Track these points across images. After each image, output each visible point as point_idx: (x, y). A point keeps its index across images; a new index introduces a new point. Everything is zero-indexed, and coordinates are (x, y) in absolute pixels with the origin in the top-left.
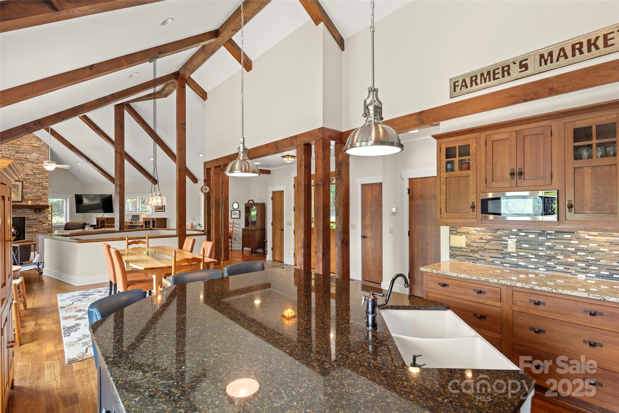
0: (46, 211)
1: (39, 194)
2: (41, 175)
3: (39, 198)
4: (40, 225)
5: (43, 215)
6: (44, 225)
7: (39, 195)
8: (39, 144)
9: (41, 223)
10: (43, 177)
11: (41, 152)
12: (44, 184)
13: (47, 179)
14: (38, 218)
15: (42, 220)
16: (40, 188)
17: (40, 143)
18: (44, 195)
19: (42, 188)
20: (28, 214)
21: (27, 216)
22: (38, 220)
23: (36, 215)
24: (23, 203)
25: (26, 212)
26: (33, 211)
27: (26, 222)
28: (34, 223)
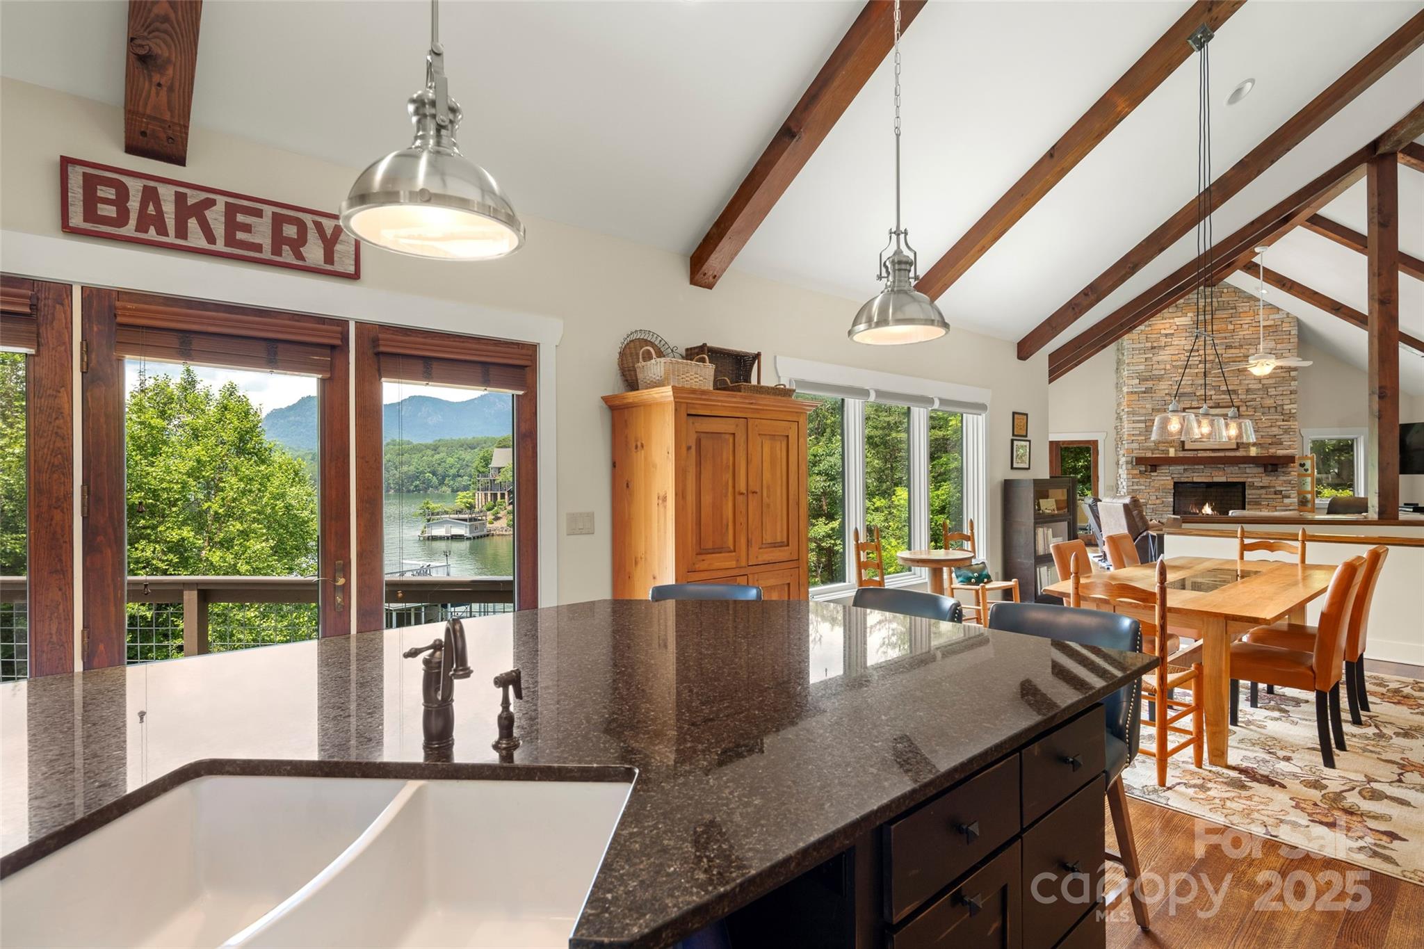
0: (1290, 469)
1: (1275, 431)
2: (1281, 388)
3: (1274, 440)
4: (1278, 500)
5: (1285, 478)
6: (1286, 501)
7: (1275, 433)
8: (1274, 320)
10: (1285, 393)
11: (1278, 337)
12: (1285, 407)
13: (1293, 396)
14: (1272, 485)
15: (1282, 489)
16: (1277, 417)
17: (1277, 316)
18: (1286, 432)
19: (1282, 417)
20: (1251, 475)
21: (1250, 480)
22: (1272, 490)
23: (1267, 478)
24: (1240, 453)
25: (1248, 470)
26: (1261, 470)
27: (1247, 492)
28: (1263, 496)
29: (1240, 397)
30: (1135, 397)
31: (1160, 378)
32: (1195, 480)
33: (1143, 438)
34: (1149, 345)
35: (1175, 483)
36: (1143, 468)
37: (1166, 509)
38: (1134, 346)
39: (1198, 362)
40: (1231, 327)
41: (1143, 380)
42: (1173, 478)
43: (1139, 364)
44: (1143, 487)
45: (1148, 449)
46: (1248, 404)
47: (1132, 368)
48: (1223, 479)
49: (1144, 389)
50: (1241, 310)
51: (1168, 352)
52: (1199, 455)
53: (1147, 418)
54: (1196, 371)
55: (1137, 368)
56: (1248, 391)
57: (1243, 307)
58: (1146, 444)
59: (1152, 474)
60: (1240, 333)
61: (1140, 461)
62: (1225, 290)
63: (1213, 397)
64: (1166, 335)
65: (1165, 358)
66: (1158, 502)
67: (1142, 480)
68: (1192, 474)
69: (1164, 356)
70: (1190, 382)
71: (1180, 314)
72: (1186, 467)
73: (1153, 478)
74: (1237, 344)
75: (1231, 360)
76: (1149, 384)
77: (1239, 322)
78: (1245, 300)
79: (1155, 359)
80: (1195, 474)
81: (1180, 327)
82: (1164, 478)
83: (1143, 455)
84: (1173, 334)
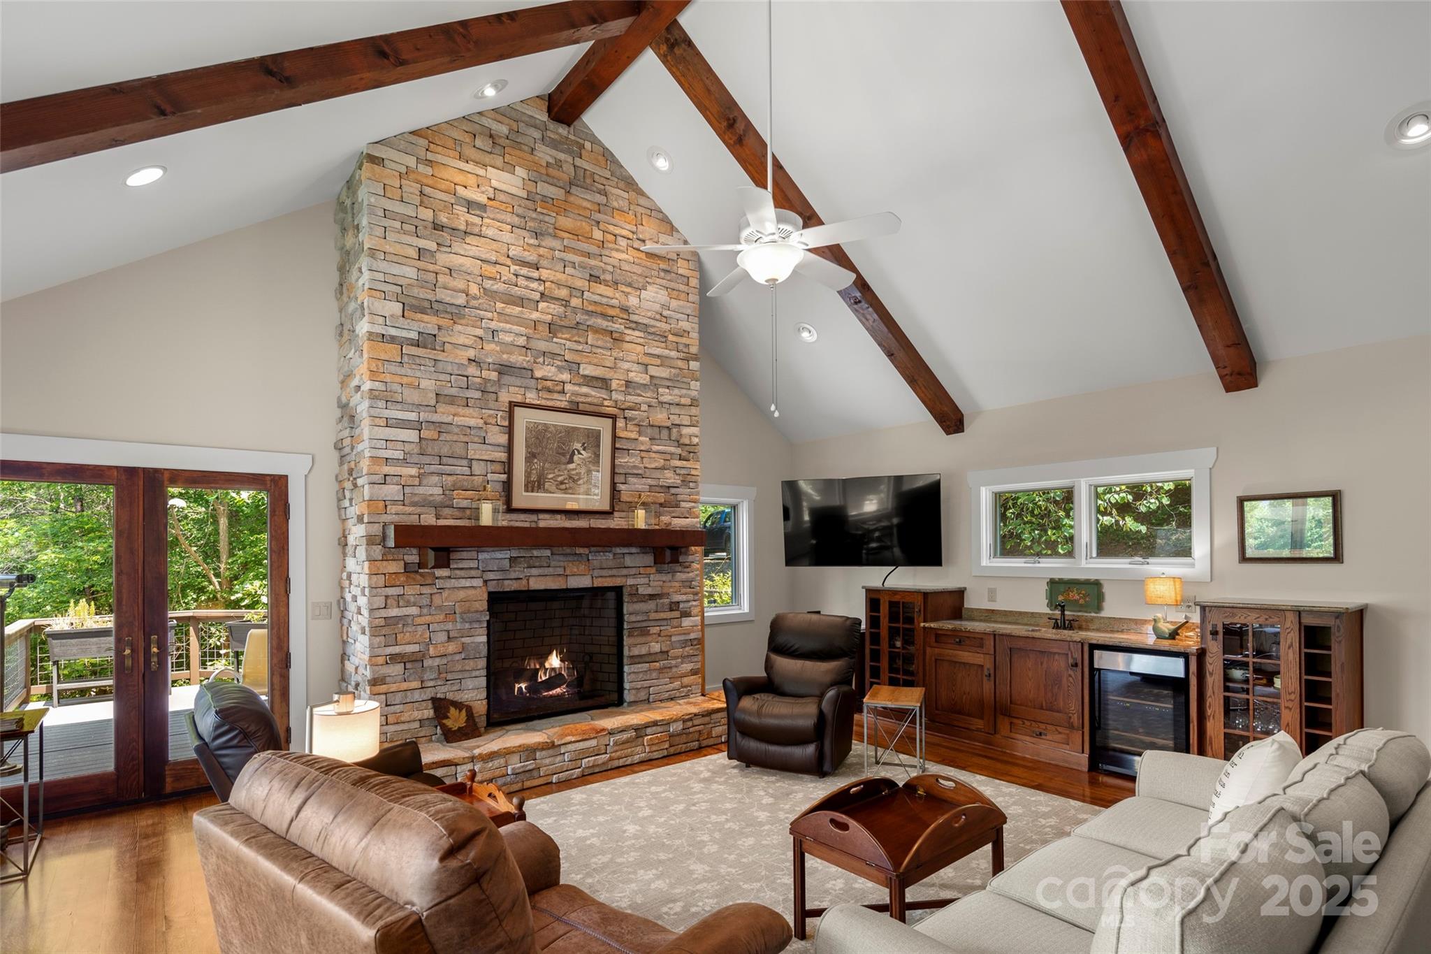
0: (690, 558)
1: (670, 478)
2: (676, 391)
3: (669, 497)
4: (675, 622)
5: (683, 577)
6: (687, 622)
7: (670, 483)
9: (677, 614)
10: (683, 401)
12: (683, 431)
13: (694, 411)
14: (665, 591)
16: (672, 449)
18: (685, 483)
19: (679, 451)
20: (633, 571)
21: (630, 582)
22: (666, 601)
23: (658, 577)
24: (617, 522)
25: (628, 561)
26: (649, 559)
27: (627, 608)
28: (653, 616)
29: (615, 395)
30: (392, 351)
31: (455, 314)
32: (536, 584)
33: (414, 471)
34: (427, 214)
35: (490, 593)
36: (413, 557)
37: (470, 664)
38: (389, 205)
39: (537, 296)
40: (598, 235)
41: (412, 307)
42: (485, 582)
43: (400, 260)
44: (414, 610)
45: (426, 503)
46: (629, 414)
47: (383, 266)
48: (584, 582)
49: (414, 335)
50: (615, 204)
51: (473, 251)
52: (542, 524)
53: (424, 416)
54: (535, 315)
55: (396, 269)
56: (628, 383)
57: (619, 197)
58: (421, 490)
59: (439, 572)
60: (614, 254)
61: (407, 535)
62: (588, 145)
63: (568, 387)
64: (470, 205)
65: (468, 262)
66: (452, 647)
67: (410, 591)
68: (528, 572)
69: (464, 256)
70: (522, 341)
71: (499, 161)
72: (515, 553)
73: (439, 583)
74: (608, 277)
75: (599, 309)
76: (429, 323)
77: (611, 228)
78: (622, 184)
79: (444, 259)
80: (534, 571)
81: (502, 197)
82: (468, 583)
83: (413, 520)
84: (483, 207)
